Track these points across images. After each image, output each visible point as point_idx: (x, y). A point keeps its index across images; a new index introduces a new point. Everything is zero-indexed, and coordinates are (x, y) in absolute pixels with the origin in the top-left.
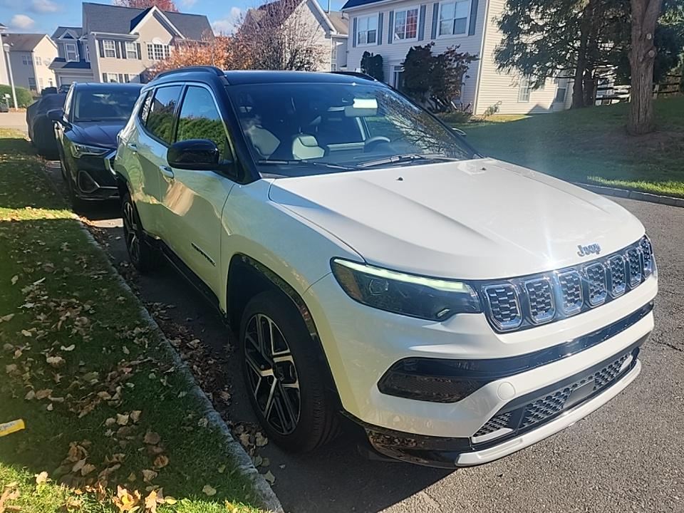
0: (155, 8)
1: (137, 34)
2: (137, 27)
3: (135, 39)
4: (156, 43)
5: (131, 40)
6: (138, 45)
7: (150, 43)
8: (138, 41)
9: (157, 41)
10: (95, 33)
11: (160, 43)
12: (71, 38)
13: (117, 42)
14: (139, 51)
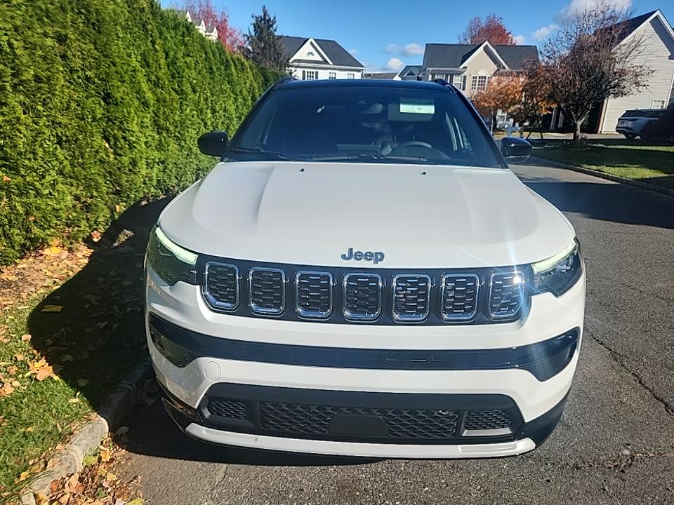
0: (486, 43)
1: (465, 68)
2: (467, 61)
3: (463, 72)
4: (481, 75)
5: (459, 74)
6: (465, 77)
7: (475, 76)
8: (465, 74)
9: (482, 73)
10: (431, 69)
11: (484, 75)
12: (413, 74)
13: (447, 76)
14: (464, 83)
